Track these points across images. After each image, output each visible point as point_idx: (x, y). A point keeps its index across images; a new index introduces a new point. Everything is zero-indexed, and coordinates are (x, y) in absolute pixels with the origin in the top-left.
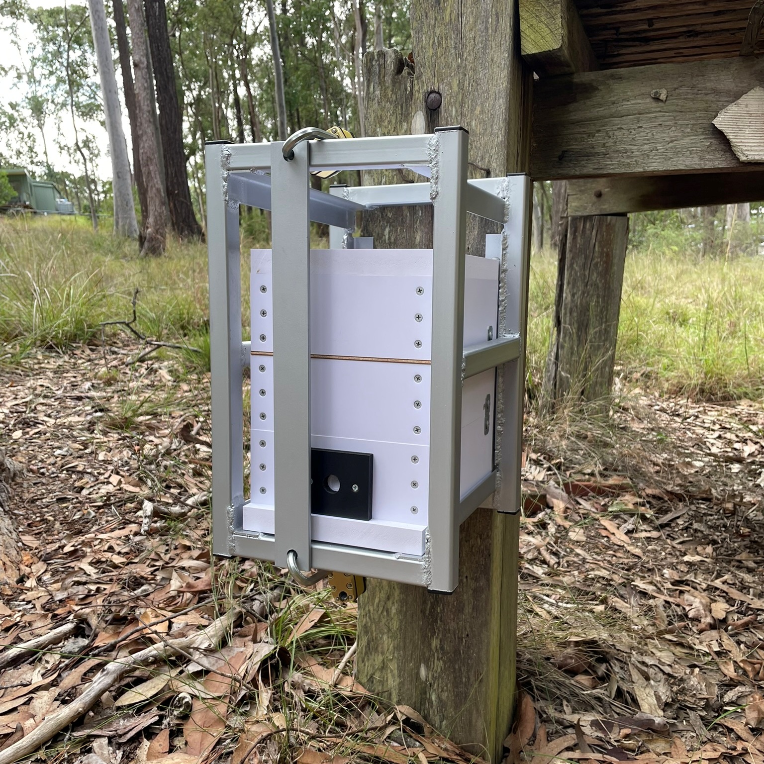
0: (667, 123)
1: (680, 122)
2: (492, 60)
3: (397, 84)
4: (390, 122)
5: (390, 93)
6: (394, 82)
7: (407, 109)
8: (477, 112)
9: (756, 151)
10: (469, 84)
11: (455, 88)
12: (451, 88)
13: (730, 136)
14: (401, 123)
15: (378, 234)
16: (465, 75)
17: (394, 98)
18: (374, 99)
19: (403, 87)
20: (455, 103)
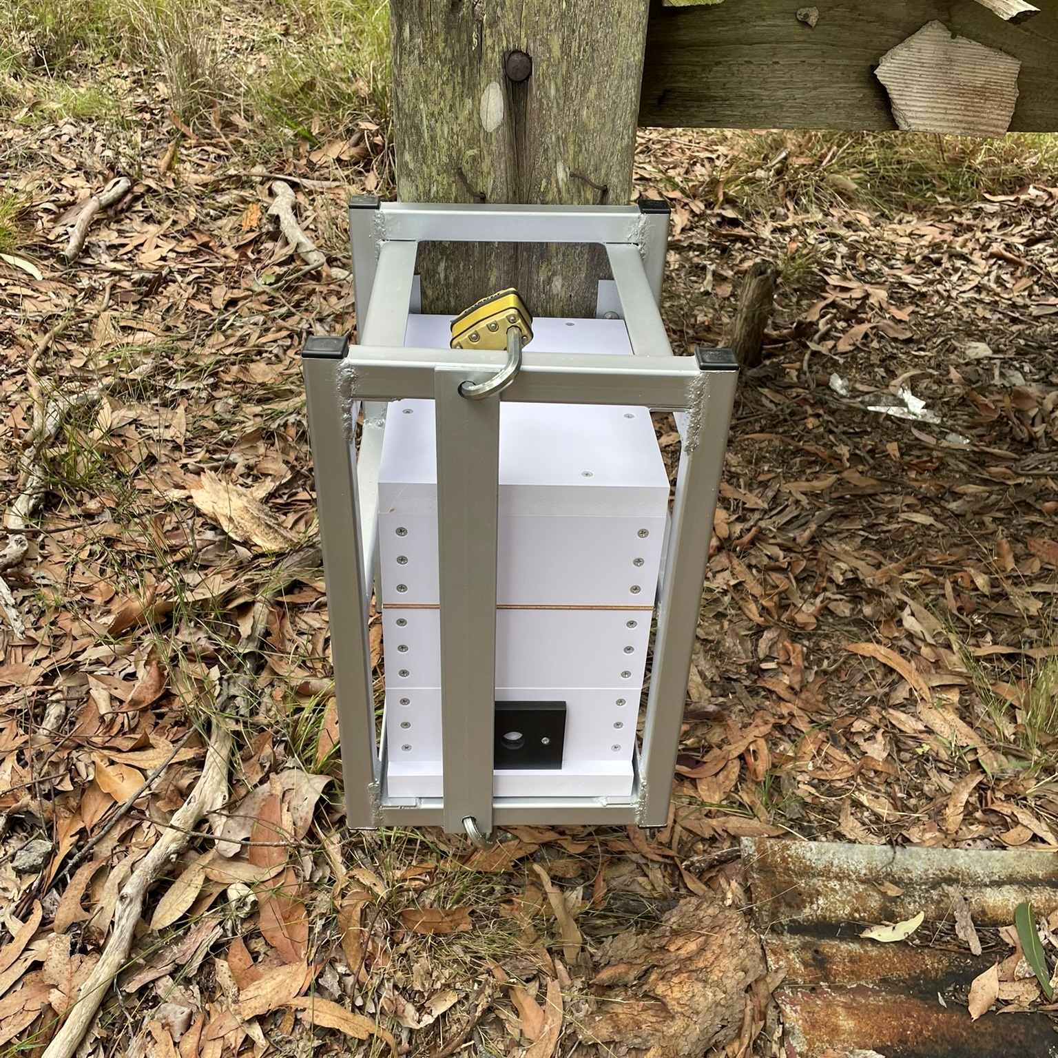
0: (812, 61)
1: (829, 61)
2: (619, 13)
3: (454, 31)
4: (442, 95)
5: (441, 45)
6: (448, 28)
7: (472, 76)
8: (592, 93)
9: (922, 118)
10: (579, 47)
11: (556, 52)
12: (550, 51)
13: (894, 95)
14: (462, 100)
15: (428, 270)
16: (574, 31)
17: (449, 55)
18: (411, 53)
19: (464, 36)
20: (555, 74)
